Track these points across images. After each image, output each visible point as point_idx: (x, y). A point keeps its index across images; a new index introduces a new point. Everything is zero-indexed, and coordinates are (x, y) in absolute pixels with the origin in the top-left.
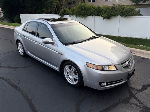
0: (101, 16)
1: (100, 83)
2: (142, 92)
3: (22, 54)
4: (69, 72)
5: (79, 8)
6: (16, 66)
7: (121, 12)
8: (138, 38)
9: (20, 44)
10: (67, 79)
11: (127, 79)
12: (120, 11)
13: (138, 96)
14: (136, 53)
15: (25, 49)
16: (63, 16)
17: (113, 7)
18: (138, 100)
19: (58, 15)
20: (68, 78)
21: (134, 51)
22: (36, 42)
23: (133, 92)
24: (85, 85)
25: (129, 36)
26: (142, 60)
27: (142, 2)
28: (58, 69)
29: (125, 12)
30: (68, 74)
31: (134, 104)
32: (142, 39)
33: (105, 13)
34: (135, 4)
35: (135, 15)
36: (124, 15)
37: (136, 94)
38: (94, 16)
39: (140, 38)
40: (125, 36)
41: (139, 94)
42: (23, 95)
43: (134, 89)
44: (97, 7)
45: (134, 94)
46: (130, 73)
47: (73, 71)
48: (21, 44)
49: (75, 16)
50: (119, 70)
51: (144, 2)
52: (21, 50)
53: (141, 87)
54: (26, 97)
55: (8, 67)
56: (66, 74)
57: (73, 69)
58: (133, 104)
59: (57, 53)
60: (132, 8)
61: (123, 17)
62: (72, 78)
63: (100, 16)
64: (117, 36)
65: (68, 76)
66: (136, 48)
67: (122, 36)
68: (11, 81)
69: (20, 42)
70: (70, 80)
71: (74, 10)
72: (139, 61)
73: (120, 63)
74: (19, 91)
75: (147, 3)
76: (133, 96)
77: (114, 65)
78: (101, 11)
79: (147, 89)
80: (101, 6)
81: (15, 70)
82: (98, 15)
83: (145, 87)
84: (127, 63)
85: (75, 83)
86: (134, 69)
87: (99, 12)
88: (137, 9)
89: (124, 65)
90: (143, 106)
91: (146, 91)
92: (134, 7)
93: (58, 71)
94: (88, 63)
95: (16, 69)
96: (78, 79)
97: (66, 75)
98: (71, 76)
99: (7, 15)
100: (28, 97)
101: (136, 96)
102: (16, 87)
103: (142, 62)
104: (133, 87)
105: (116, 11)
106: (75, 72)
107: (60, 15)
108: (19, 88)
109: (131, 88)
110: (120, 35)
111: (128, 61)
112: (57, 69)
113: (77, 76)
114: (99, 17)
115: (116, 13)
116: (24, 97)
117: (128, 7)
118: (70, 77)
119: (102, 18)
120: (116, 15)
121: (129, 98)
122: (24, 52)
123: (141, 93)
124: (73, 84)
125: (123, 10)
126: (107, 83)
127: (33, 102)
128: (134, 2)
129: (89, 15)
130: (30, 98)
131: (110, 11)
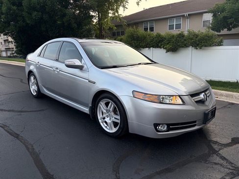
0: (163, 47)
2: (231, 147)
3: (35, 94)
4: (105, 111)
5: (129, 37)
6: (22, 110)
7: (192, 41)
8: (224, 81)
9: (32, 78)
10: (101, 124)
12: (192, 39)
13: (224, 152)
14: (219, 97)
15: (40, 84)
17: (180, 34)
18: (224, 158)
20: (104, 123)
21: (217, 94)
22: (57, 69)
23: (216, 147)
24: (130, 131)
25: (208, 79)
27: (226, 29)
29: (199, 41)
30: (104, 116)
31: (216, 164)
32: (230, 82)
33: (168, 44)
36: (198, 45)
37: (220, 149)
38: (151, 48)
39: (226, 81)
41: (225, 149)
42: (26, 147)
43: (216, 142)
44: (156, 35)
45: (217, 149)
46: (207, 112)
47: (111, 110)
48: (35, 78)
50: (188, 105)
51: (229, 29)
52: (33, 87)
53: (230, 141)
54: (30, 150)
55: (9, 111)
56: (101, 116)
57: (112, 106)
58: (214, 163)
59: (88, 81)
61: (197, 49)
62: (110, 121)
63: (161, 48)
65: (104, 118)
68: (11, 127)
69: (34, 75)
70: (106, 127)
72: (224, 107)
73: (189, 93)
74: (21, 141)
75: (234, 31)
76: (215, 152)
77: (179, 96)
78: (162, 41)
80: (162, 34)
81: (21, 115)
82: (158, 47)
83: (236, 141)
84: (202, 96)
85: (114, 130)
87: (160, 42)
89: (197, 98)
90: (233, 167)
91: (237, 145)
93: (88, 113)
94: (135, 93)
95: (22, 113)
96: (119, 121)
97: (101, 119)
98: (109, 118)
100: (34, 149)
101: (221, 152)
102: (17, 136)
103: (229, 107)
104: (215, 139)
105: (185, 40)
106: (115, 111)
108: (22, 137)
109: (211, 141)
112: (86, 110)
113: (119, 117)
114: (159, 49)
115: (186, 42)
116: (28, 149)
118: (107, 120)
119: (165, 51)
120: (186, 46)
121: (209, 155)
122: (39, 91)
123: (229, 149)
124: (111, 132)
125: (196, 38)
126: (168, 125)
127: (41, 156)
128: (213, 29)
129: (143, 48)
130: (37, 150)
131: (176, 40)
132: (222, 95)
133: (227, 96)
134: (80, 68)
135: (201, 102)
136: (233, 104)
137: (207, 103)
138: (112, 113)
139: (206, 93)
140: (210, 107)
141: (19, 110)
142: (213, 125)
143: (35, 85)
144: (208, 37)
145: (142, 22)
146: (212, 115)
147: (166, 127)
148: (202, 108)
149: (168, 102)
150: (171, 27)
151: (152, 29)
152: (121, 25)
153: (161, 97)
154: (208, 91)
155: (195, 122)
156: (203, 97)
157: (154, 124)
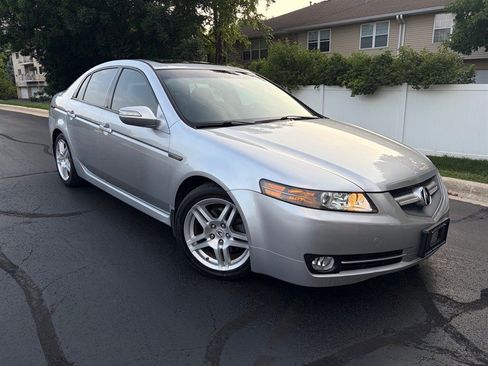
0: (346, 84)
1: (309, 258)
2: (479, 311)
3: (66, 178)
5: (275, 61)
6: (36, 212)
7: (409, 71)
9: (61, 145)
12: (408, 68)
13: (463, 323)
14: (460, 194)
17: (383, 57)
18: (460, 338)
21: (455, 187)
22: (107, 126)
23: (444, 309)
25: (440, 154)
26: (482, 215)
27: (483, 48)
28: (168, 217)
29: (423, 72)
31: (441, 351)
32: (485, 161)
33: (356, 77)
36: (421, 80)
37: (454, 316)
38: (321, 86)
40: (426, 151)
41: (466, 316)
42: (27, 294)
43: (446, 299)
44: (332, 59)
45: (446, 316)
46: (427, 230)
48: (66, 145)
50: (384, 214)
52: (63, 163)
53: (477, 296)
54: (34, 302)
58: (439, 349)
59: (167, 154)
61: (418, 88)
63: (340, 85)
66: (462, 179)
68: (5, 250)
69: (63, 138)
72: (470, 217)
73: (387, 187)
74: (18, 282)
76: (442, 322)
77: (365, 193)
78: (344, 71)
80: (344, 56)
81: (30, 223)
82: (335, 84)
84: (417, 194)
87: (339, 72)
89: (405, 199)
90: (478, 360)
93: (168, 223)
94: (266, 183)
95: (34, 220)
100: (42, 300)
101: (455, 322)
102: (12, 270)
103: (481, 218)
104: (443, 292)
105: (393, 70)
108: (23, 272)
109: (434, 295)
111: (421, 189)
112: (164, 216)
114: (337, 88)
115: (394, 74)
116: (30, 300)
119: (350, 92)
120: (394, 82)
122: (73, 172)
123: (475, 315)
125: (418, 65)
126: (338, 259)
127: (55, 319)
128: (455, 48)
129: (305, 84)
130: (48, 304)
131: (374, 70)
132: (466, 190)
133: (478, 192)
134: (153, 125)
135: (416, 207)
137: (428, 210)
139: (428, 187)
140: (436, 219)
141: (30, 211)
142: (442, 257)
143: (67, 160)
144: (444, 64)
145: (305, 31)
146: (439, 236)
147: (333, 262)
148: (416, 221)
149: (338, 206)
150: (366, 43)
151: (325, 47)
152: (261, 38)
153: (323, 194)
154: (433, 183)
155: (400, 252)
156: (420, 196)
157: (306, 256)
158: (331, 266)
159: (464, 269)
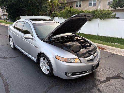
1: (66, 73)
2: (105, 83)
3: (12, 47)
4: (43, 63)
6: (5, 57)
7: (99, 15)
8: (115, 37)
9: (11, 39)
10: (42, 68)
11: (91, 71)
12: (99, 14)
14: (108, 50)
16: (53, 18)
17: (93, 11)
18: (99, 90)
19: (49, 17)
21: (107, 48)
22: (21, 37)
23: (97, 83)
25: (107, 36)
27: (119, 7)
28: (36, 60)
29: (103, 15)
30: (43, 65)
32: (118, 38)
34: (114, 9)
35: (112, 18)
36: (102, 18)
37: (99, 84)
40: (103, 35)
41: (101, 84)
42: (3, 80)
43: (98, 80)
44: (81, 11)
45: (97, 85)
46: (94, 66)
47: (46, 62)
49: (63, 18)
50: (83, 63)
51: (121, 7)
53: (105, 79)
54: (5, 83)
56: (42, 64)
59: (35, 46)
60: (109, 12)
61: (102, 19)
62: (45, 68)
64: (97, 35)
66: (109, 46)
67: (101, 35)
69: (11, 37)
70: (44, 70)
71: (62, 13)
72: (108, 56)
75: (123, 8)
76: (96, 86)
77: (79, 58)
79: (109, 81)
81: (3, 60)
83: (108, 79)
86: (99, 63)
88: (113, 13)
89: (88, 59)
91: (108, 82)
92: (111, 11)
94: (56, 56)
95: (5, 59)
96: (49, 69)
97: (41, 66)
98: (45, 66)
99: (10, 17)
100: (6, 82)
101: (99, 86)
103: (111, 57)
104: (98, 78)
105: (96, 15)
107: (51, 17)
108: (2, 74)
109: (95, 79)
110: (99, 35)
113: (49, 67)
115: (96, 16)
117: (106, 12)
120: (96, 18)
121: (92, 88)
122: (14, 46)
123: (103, 84)
124: (46, 73)
125: (102, 14)
126: (72, 73)
127: (9, 87)
128: (112, 7)
130: (8, 83)
132: (109, 49)
133: (112, 49)
135: (91, 60)
136: (114, 54)
138: (46, 65)
141: (4, 57)
142: (99, 68)
143: (12, 43)
144: (108, 13)
145: (75, 2)
146: (97, 66)
151: (80, 6)
152: (64, 3)
153: (69, 59)
154: (96, 53)
155: (87, 71)
156: (92, 58)
157: (65, 73)
158: (71, 75)
159: (104, 72)
